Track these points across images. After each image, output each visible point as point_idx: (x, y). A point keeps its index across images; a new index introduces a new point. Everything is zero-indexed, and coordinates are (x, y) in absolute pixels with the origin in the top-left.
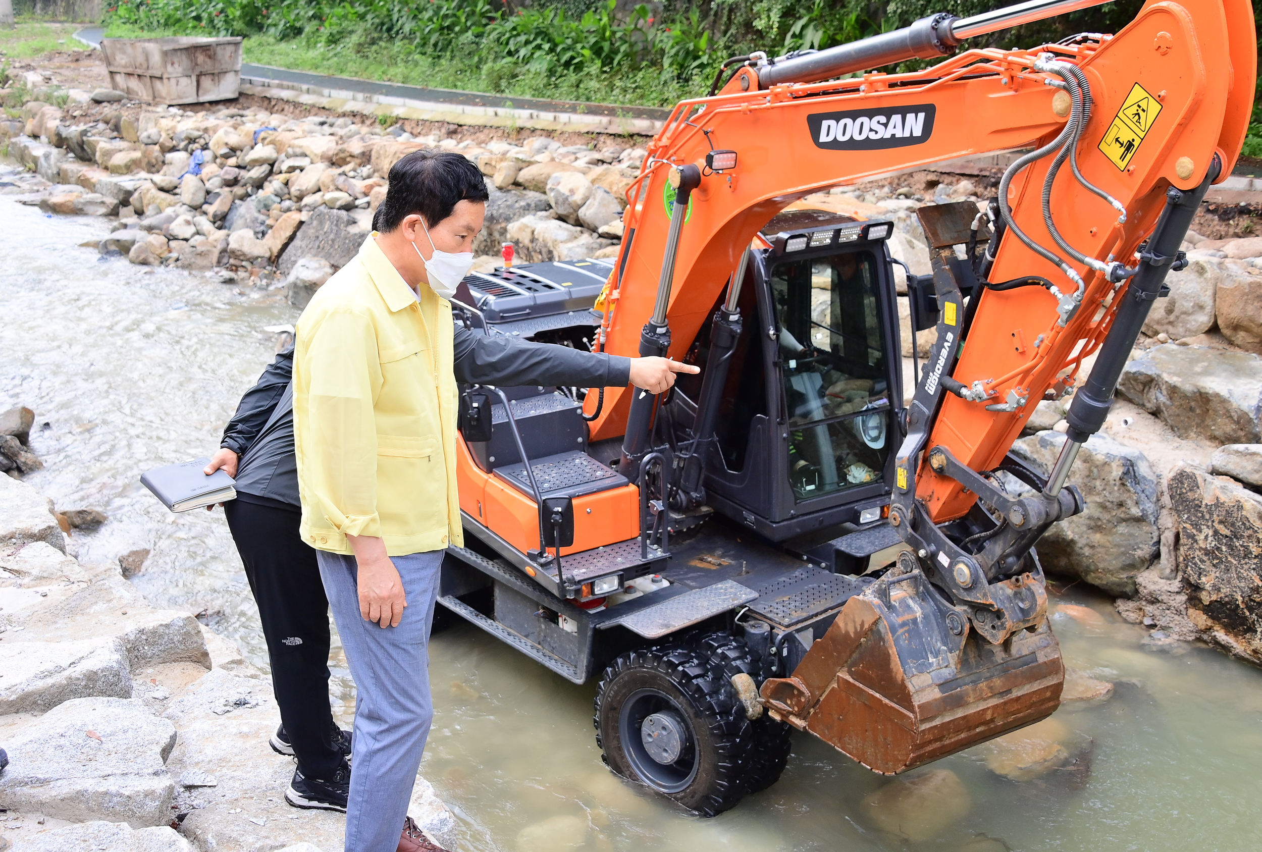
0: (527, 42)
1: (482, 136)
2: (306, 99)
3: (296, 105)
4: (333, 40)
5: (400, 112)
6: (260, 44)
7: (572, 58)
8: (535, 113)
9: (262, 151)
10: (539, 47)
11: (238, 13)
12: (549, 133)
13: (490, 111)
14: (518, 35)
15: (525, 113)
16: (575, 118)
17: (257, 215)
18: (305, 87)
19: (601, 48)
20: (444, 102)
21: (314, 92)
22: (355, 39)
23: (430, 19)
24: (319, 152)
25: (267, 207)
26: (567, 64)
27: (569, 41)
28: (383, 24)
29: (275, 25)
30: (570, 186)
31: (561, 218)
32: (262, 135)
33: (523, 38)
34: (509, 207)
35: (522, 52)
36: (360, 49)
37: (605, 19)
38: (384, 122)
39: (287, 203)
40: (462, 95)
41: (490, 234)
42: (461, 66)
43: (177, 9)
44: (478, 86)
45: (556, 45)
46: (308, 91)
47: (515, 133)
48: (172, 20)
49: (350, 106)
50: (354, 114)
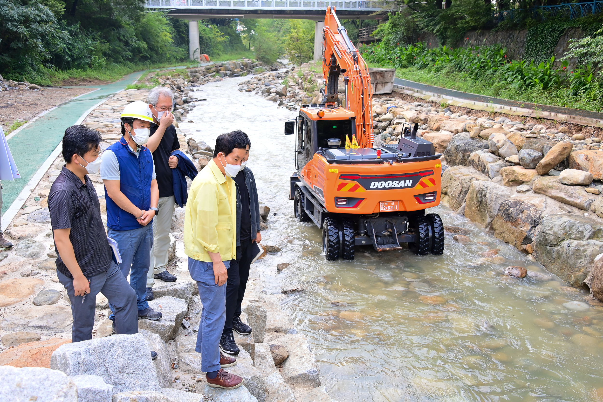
0: (513, 75)
7: (531, 82)
13: (485, 104)
14: (510, 72)
15: (499, 106)
16: (519, 109)
19: (544, 79)
20: (469, 99)
21: (420, 92)
23: (476, 63)
24: (409, 117)
26: (529, 85)
27: (530, 75)
28: (458, 64)
29: (418, 63)
30: (497, 139)
32: (390, 109)
35: (509, 80)
36: (447, 75)
37: (548, 66)
38: (443, 106)
45: (525, 77)
46: (417, 92)
47: (493, 114)
49: (432, 99)
50: (432, 102)
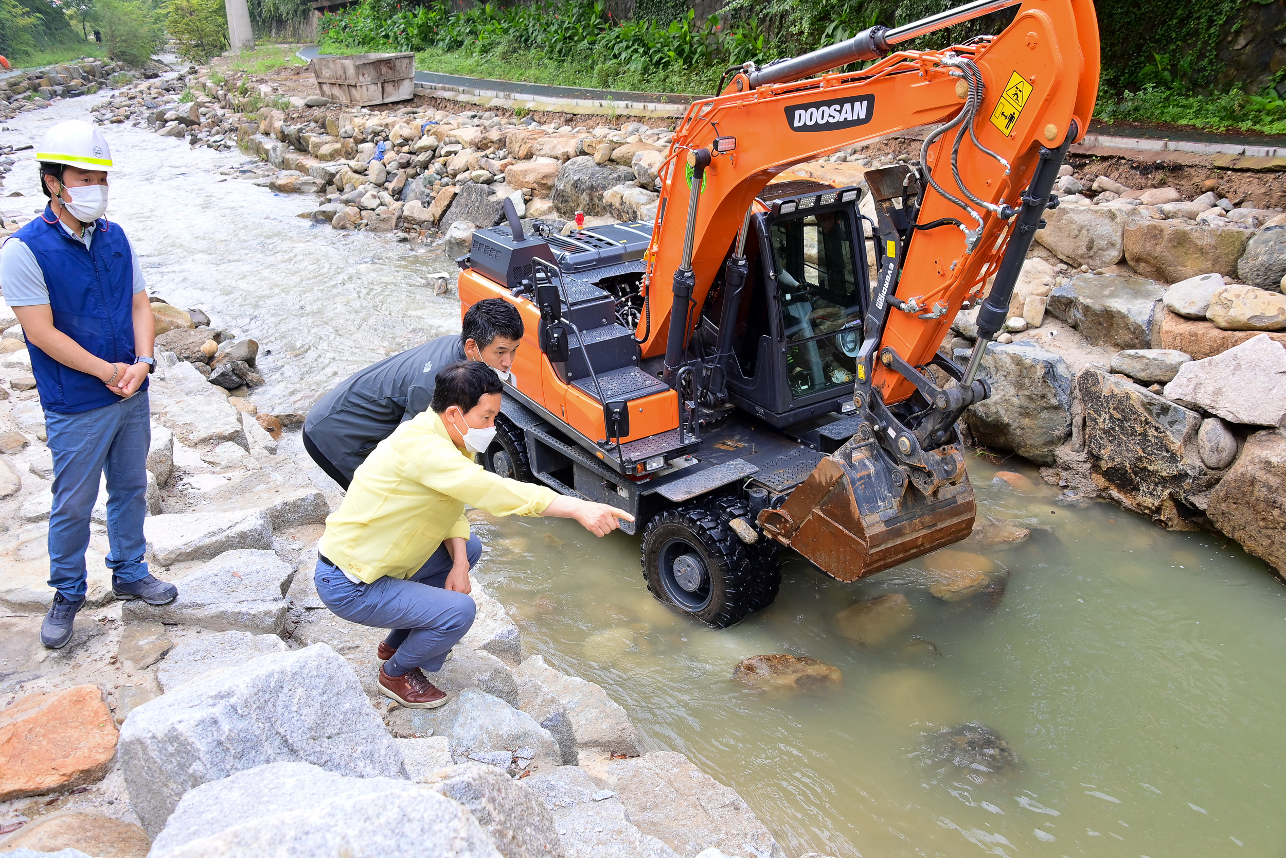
0: (627, 47)
1: (591, 123)
2: (462, 98)
3: (456, 102)
4: (485, 50)
5: (530, 105)
6: (432, 56)
7: (662, 58)
8: (630, 103)
9: (427, 141)
10: (636, 51)
11: (415, 32)
12: (640, 119)
13: (597, 102)
14: (621, 42)
15: (622, 104)
16: (660, 106)
17: (423, 189)
18: (461, 89)
19: (683, 50)
20: (563, 97)
21: (468, 93)
22: (500, 49)
23: (556, 32)
24: (468, 139)
25: (431, 183)
26: (658, 63)
27: (659, 45)
28: (521, 36)
29: (443, 40)
30: (649, 162)
31: (643, 186)
32: (428, 128)
33: (624, 44)
34: (604, 178)
35: (623, 56)
36: (505, 57)
37: (686, 27)
38: (519, 114)
39: (446, 180)
40: (577, 90)
41: (591, 200)
42: (579, 67)
43: (371, 30)
44: (590, 83)
45: (649, 49)
46: (464, 92)
47: (614, 119)
48: (368, 39)
49: (495, 102)
50: (497, 109)
